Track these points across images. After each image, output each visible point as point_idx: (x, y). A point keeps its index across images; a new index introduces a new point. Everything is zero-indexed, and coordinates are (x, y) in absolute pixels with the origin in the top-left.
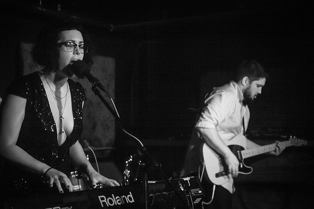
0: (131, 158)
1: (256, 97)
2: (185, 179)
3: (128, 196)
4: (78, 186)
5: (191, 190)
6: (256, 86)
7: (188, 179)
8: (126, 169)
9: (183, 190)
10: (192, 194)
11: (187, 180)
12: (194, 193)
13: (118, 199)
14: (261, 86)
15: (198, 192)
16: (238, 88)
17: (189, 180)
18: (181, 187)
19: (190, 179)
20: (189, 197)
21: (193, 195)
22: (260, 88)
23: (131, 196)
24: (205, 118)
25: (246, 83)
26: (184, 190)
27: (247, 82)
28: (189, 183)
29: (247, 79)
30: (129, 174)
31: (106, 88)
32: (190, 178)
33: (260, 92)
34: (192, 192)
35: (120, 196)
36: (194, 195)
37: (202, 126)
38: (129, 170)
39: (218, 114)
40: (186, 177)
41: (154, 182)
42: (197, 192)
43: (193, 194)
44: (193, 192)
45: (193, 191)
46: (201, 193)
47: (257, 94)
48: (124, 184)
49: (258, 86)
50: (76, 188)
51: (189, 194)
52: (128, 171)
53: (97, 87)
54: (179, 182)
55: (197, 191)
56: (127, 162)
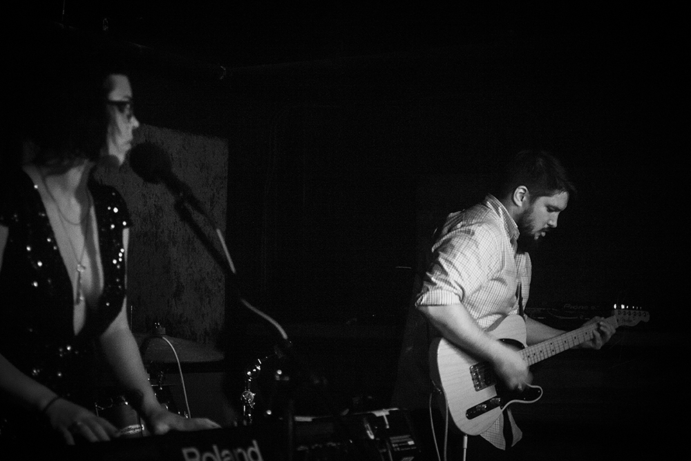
0: (259, 364)
1: (543, 234)
2: (378, 414)
3: (251, 449)
4: (137, 426)
5: (391, 438)
6: (544, 209)
7: (383, 413)
8: (247, 390)
9: (372, 437)
10: (393, 448)
11: (382, 416)
12: (397, 445)
13: (227, 455)
14: (556, 209)
15: (406, 442)
16: (504, 212)
17: (387, 416)
18: (368, 432)
19: (388, 413)
20: (386, 454)
21: (395, 450)
22: (556, 214)
23: (256, 449)
24: (435, 284)
25: (522, 200)
26: (375, 439)
27: (525, 198)
28: (387, 423)
29: (525, 190)
30: (254, 401)
31: (208, 207)
32: (390, 412)
33: (554, 224)
34: (393, 442)
35: (231, 450)
36: (398, 449)
37: (430, 302)
38: (253, 393)
39: (463, 273)
40: (379, 409)
41: (309, 419)
42: (403, 442)
43: (396, 447)
44: (395, 443)
45: (395, 440)
46: (412, 446)
47: (546, 226)
48: (240, 423)
49: (550, 209)
50: (134, 429)
51: (386, 448)
52: (251, 393)
53: (186, 204)
54: (365, 420)
55: (403, 440)
56: (249, 373)
